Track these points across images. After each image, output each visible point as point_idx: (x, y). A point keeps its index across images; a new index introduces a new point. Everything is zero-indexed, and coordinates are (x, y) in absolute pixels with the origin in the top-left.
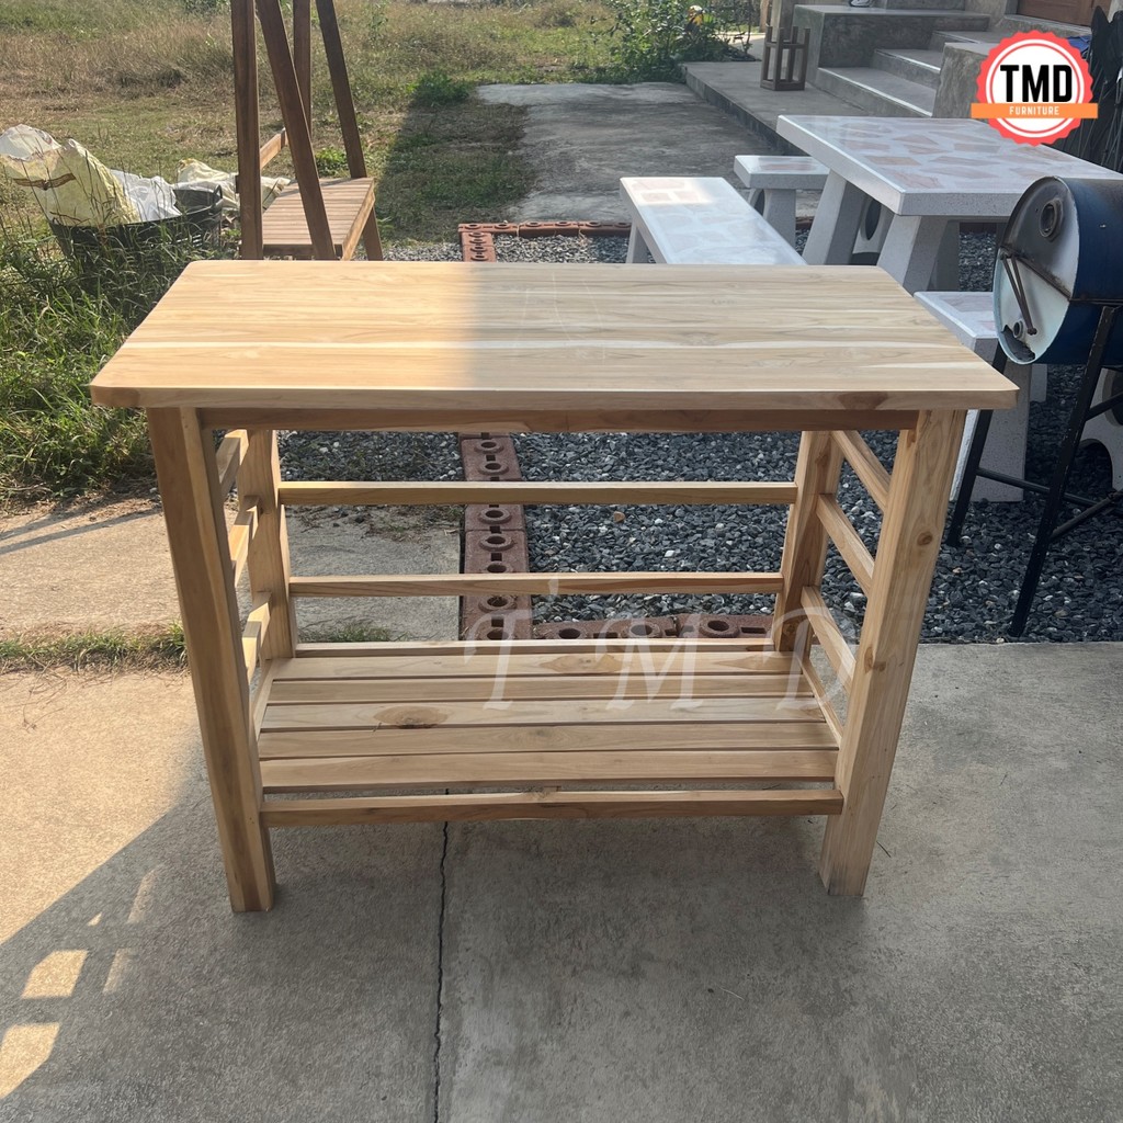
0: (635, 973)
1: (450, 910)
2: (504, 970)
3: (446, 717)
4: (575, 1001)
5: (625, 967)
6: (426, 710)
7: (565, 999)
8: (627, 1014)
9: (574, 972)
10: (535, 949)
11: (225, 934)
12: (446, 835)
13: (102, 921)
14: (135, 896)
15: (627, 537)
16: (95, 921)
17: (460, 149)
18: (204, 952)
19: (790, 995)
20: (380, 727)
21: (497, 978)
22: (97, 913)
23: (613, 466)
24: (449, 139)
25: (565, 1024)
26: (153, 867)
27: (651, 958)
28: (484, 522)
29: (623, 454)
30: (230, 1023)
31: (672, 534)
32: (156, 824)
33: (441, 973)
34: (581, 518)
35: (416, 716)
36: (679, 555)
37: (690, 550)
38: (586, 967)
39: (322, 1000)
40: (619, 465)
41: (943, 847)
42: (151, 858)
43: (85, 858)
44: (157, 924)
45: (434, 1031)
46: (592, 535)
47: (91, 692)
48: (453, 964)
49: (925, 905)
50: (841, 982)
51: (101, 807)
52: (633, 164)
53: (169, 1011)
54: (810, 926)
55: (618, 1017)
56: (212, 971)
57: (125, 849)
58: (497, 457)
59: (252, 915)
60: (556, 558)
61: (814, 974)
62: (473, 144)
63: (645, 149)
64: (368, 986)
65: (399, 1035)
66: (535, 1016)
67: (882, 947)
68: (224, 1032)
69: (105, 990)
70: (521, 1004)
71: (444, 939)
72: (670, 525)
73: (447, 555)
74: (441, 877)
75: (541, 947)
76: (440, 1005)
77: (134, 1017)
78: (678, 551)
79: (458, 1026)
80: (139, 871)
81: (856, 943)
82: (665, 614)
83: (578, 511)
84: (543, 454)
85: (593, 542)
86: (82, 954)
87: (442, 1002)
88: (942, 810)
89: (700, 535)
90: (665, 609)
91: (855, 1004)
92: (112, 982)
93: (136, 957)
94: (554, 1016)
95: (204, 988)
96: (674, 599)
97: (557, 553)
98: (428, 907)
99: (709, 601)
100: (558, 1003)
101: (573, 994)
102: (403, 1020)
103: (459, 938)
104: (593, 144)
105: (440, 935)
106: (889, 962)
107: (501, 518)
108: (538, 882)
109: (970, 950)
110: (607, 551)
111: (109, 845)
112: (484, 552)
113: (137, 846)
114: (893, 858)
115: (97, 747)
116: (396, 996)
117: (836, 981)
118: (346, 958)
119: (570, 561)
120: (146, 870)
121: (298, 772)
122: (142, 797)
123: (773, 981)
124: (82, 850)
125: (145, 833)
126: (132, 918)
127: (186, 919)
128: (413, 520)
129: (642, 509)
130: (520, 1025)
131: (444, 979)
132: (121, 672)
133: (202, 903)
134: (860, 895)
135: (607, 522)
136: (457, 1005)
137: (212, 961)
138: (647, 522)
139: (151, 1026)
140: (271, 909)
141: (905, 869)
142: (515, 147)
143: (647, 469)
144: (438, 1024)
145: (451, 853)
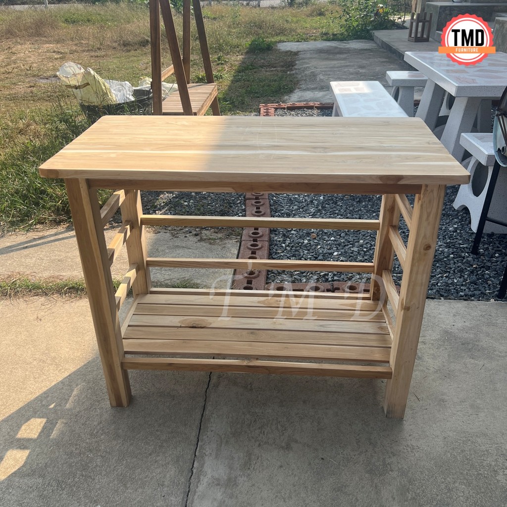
0: (288, 447)
1: (207, 412)
2: (227, 441)
3: (211, 324)
4: (258, 459)
5: (283, 444)
6: (203, 320)
7: (253, 457)
8: (281, 467)
9: (259, 445)
10: (243, 433)
11: (106, 416)
12: (210, 378)
13: (55, 406)
14: (70, 396)
15: (317, 245)
16: (52, 406)
17: (266, 71)
18: (95, 423)
19: (361, 464)
20: (181, 327)
21: (223, 445)
22: (54, 403)
23: (314, 213)
24: (262, 67)
25: (252, 469)
26: (80, 384)
27: (296, 442)
28: (250, 237)
29: (320, 208)
30: (102, 456)
31: (338, 245)
32: (85, 365)
33: (198, 441)
34: (296, 236)
35: (197, 323)
36: (340, 255)
37: (346, 252)
38: (266, 443)
39: (143, 449)
40: (317, 212)
41: (447, 398)
42: (80, 380)
43: (52, 378)
44: (78, 409)
45: (191, 467)
46: (300, 244)
47: (67, 306)
48: (205, 437)
49: (434, 425)
50: (386, 459)
51: (63, 356)
53: (76, 449)
54: (375, 432)
55: (277, 468)
56: (97, 432)
57: (69, 375)
58: (261, 208)
59: (119, 408)
60: (282, 254)
61: (373, 454)
62: (272, 69)
63: (351, 70)
64: (164, 444)
65: (175, 468)
66: (238, 464)
67: (409, 444)
68: (98, 460)
69: (51, 437)
70: (233, 458)
71: (202, 426)
72: (337, 241)
73: (232, 251)
74: (205, 397)
75: (246, 432)
76: (195, 455)
77: (61, 450)
78: (340, 253)
79: (202, 466)
80: (74, 385)
81: (397, 442)
82: (329, 281)
83: (295, 233)
84: (283, 207)
85: (301, 248)
86: (44, 420)
87: (196, 454)
88: (449, 380)
89: (351, 246)
90: (330, 279)
91: (392, 471)
92: (54, 434)
93: (67, 423)
94: (247, 465)
95: (93, 440)
96: (334, 275)
97: (283, 252)
98: (197, 410)
99: (351, 276)
100: (250, 459)
101: (257, 456)
102: (178, 461)
103: (209, 425)
104: (327, 68)
105: (201, 423)
106: (412, 452)
107: (258, 235)
108: (249, 402)
109: (453, 449)
110: (307, 251)
111: (63, 374)
112: (248, 250)
113: (74, 374)
114: (421, 402)
115: (65, 330)
116: (177, 450)
117: (384, 459)
118: (157, 431)
119: (288, 256)
120: (77, 385)
121: (140, 345)
122: (80, 353)
123: (353, 457)
124: (51, 375)
125: (79, 369)
126: (68, 406)
127: (90, 408)
128: (220, 235)
129: (325, 233)
130: (231, 468)
131: (199, 443)
132: (81, 298)
133: (98, 401)
134: (401, 419)
135: (308, 238)
136: (203, 456)
137: (98, 427)
138: (327, 239)
139: (68, 455)
140: (128, 406)
141: (426, 407)
142: (291, 70)
143: (330, 215)
144: (193, 464)
145: (211, 385)
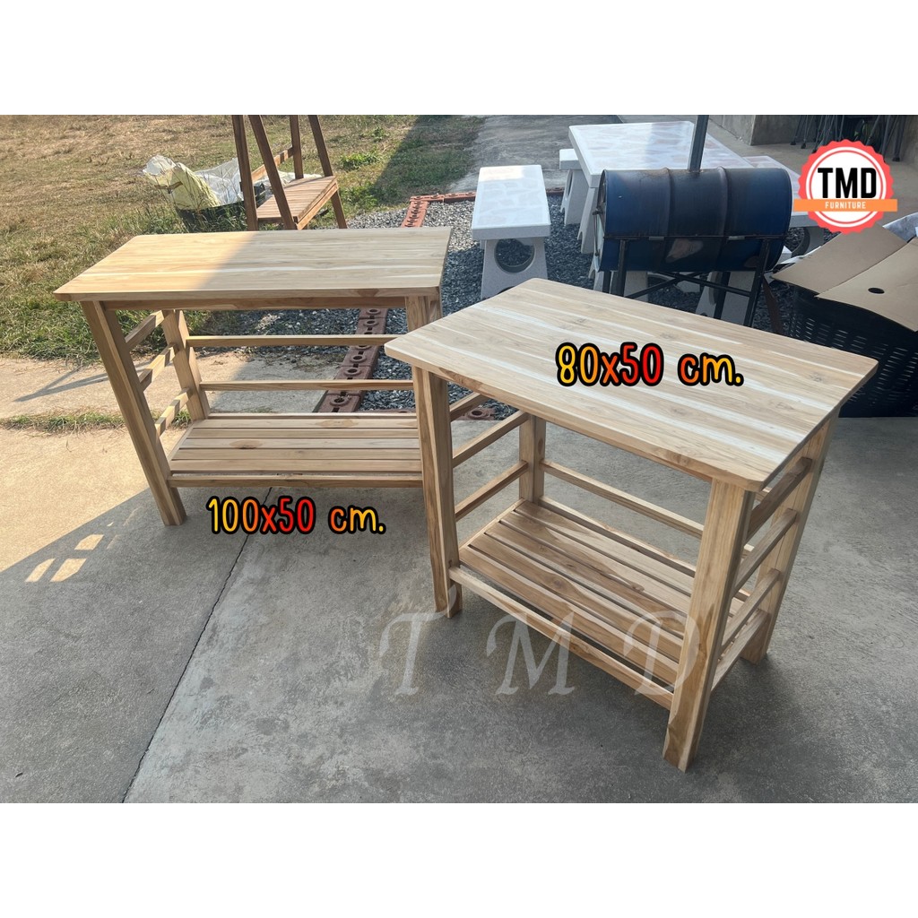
3: (261, 445)
4: (294, 563)
5: (321, 551)
6: (255, 442)
7: (291, 561)
9: (299, 552)
14: (127, 518)
17: (437, 148)
21: (265, 553)
24: (432, 143)
25: (286, 571)
26: (138, 507)
30: (149, 565)
35: (248, 444)
39: (189, 558)
42: (138, 504)
43: (111, 503)
44: (133, 528)
45: (230, 571)
52: (533, 153)
59: (172, 526)
62: (446, 145)
63: (546, 143)
65: (215, 572)
66: (274, 568)
68: (146, 568)
70: (271, 563)
76: (236, 562)
77: (113, 561)
79: (241, 570)
86: (101, 536)
87: (238, 560)
93: (121, 540)
95: (144, 552)
100: (286, 563)
101: (294, 560)
102: (219, 566)
104: (516, 141)
116: (220, 558)
121: (187, 465)
130: (267, 571)
131: (242, 553)
136: (243, 562)
139: (119, 564)
142: (470, 146)
144: (233, 569)
